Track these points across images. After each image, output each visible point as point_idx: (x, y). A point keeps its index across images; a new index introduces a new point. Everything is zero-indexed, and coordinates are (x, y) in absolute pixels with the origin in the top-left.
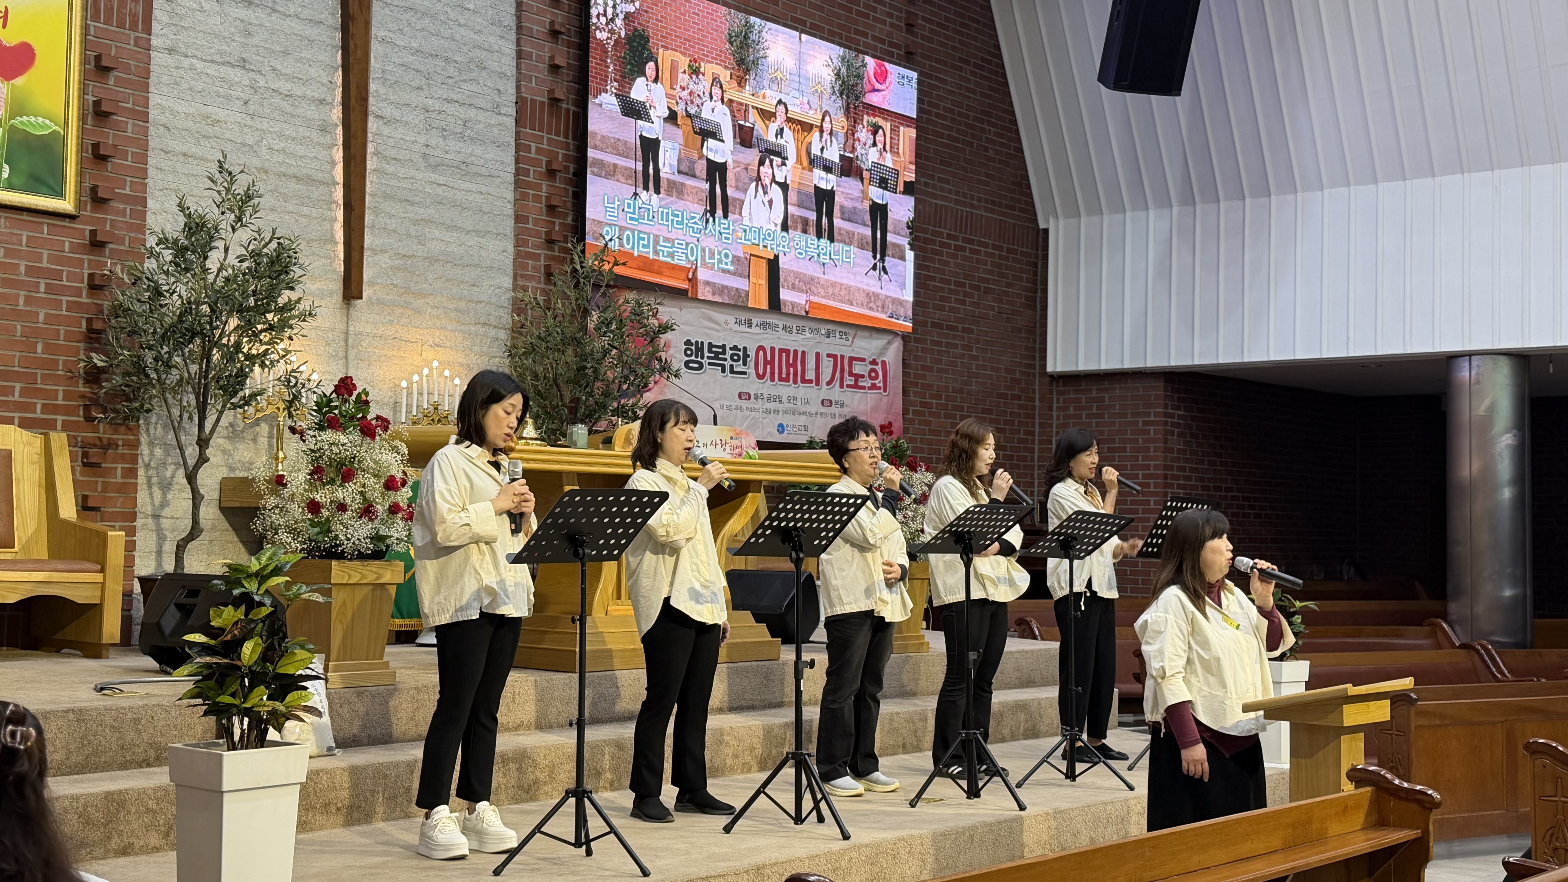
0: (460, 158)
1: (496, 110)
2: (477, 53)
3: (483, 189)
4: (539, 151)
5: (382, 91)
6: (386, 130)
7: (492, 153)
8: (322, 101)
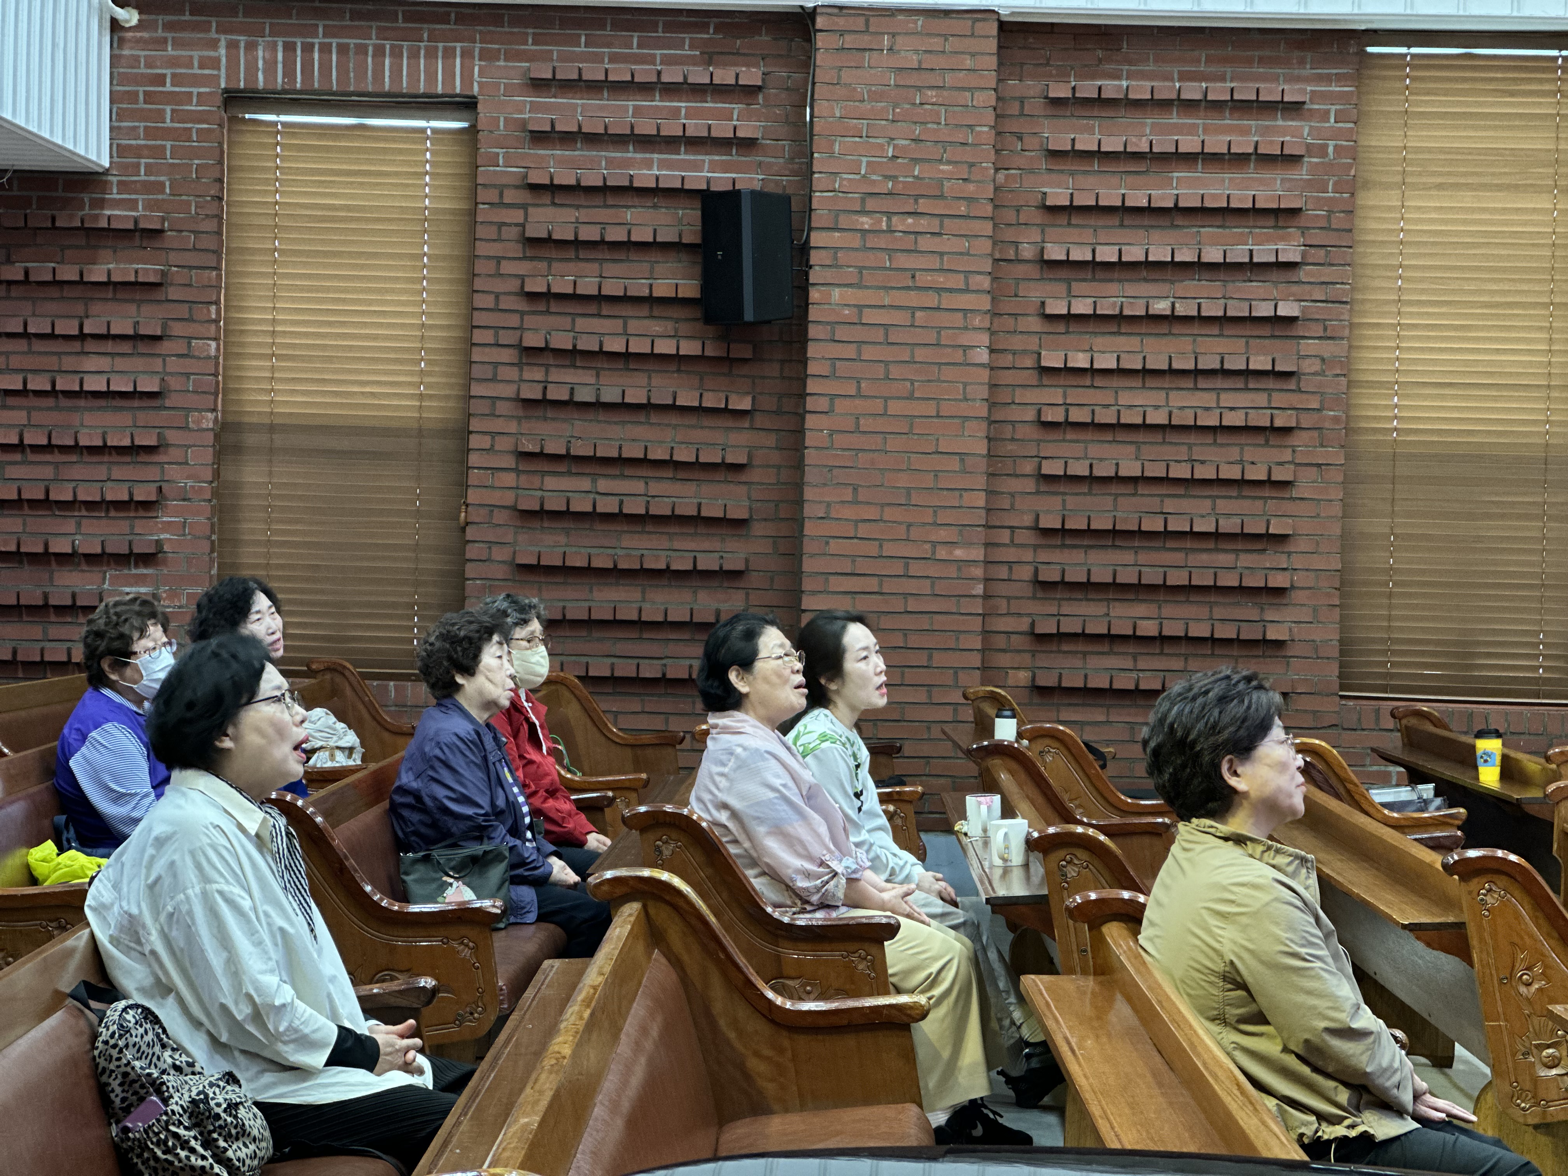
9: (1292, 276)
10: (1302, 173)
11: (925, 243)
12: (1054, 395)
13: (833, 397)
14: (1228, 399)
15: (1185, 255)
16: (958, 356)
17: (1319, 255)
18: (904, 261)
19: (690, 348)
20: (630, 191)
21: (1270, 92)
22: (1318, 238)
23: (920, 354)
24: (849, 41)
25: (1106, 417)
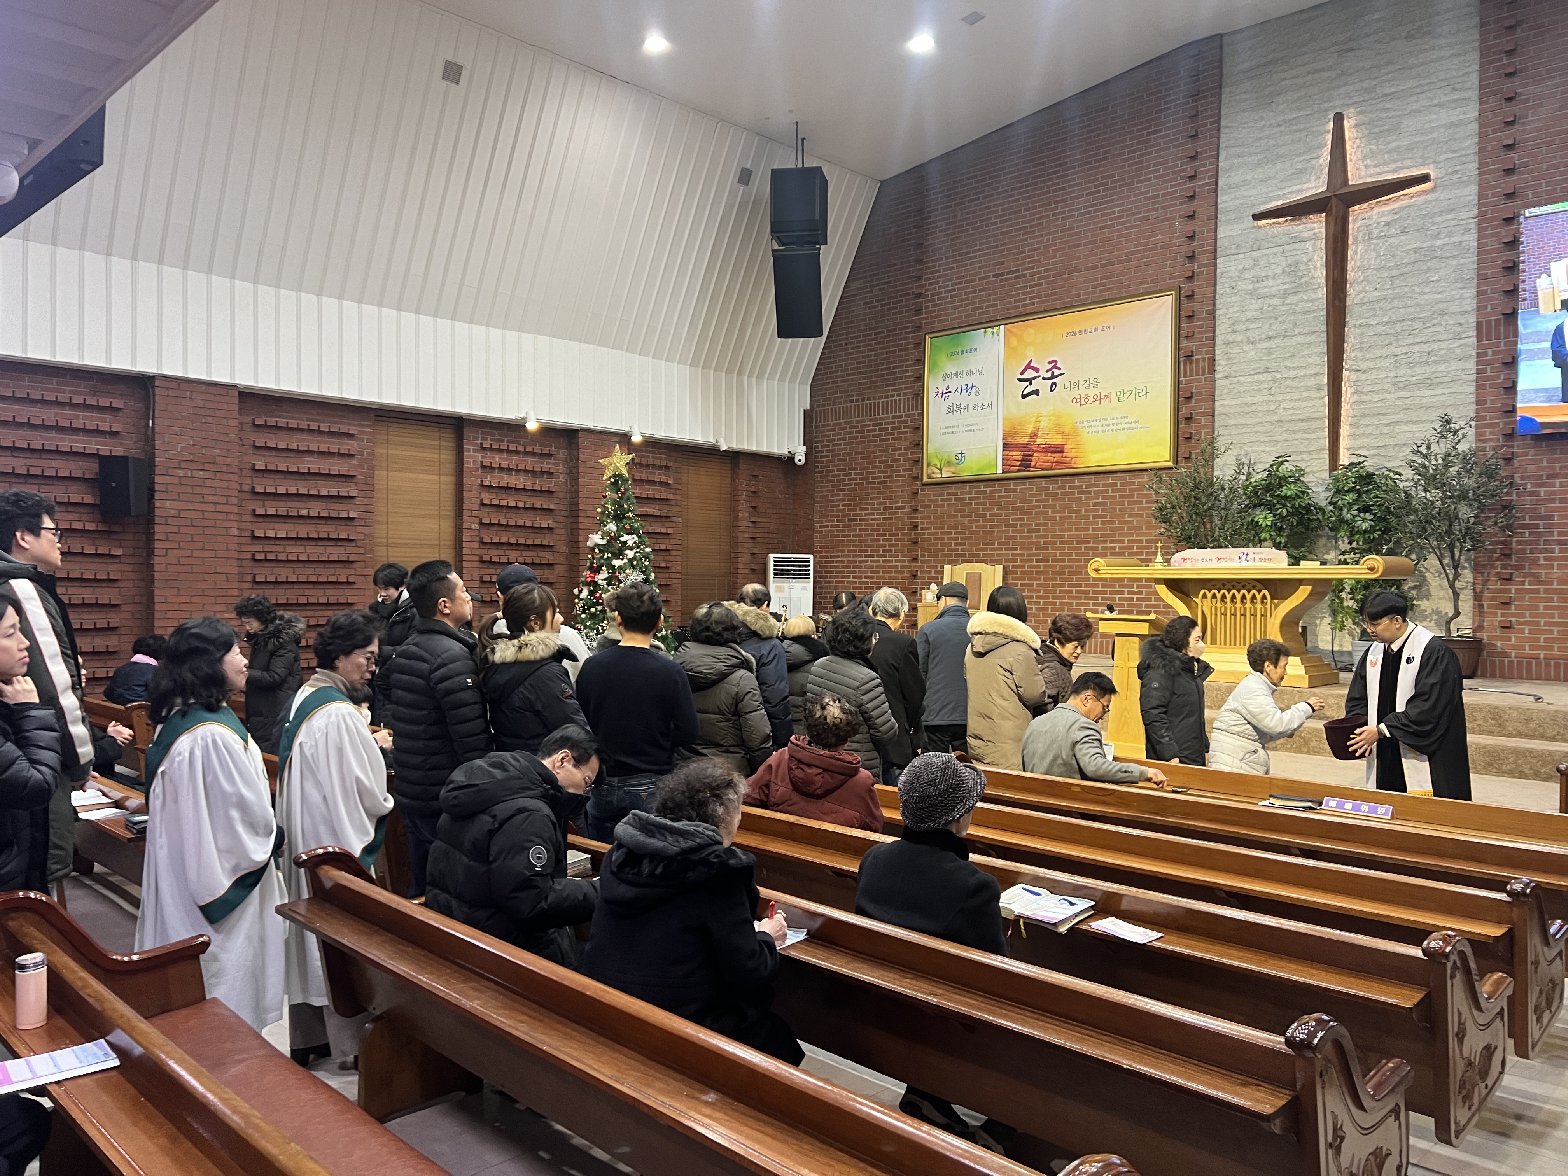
0: (1425, 376)
1: (1458, 336)
2: (1440, 306)
3: (1446, 391)
4: (1494, 353)
5: (1360, 355)
6: (1364, 377)
7: (1454, 365)
8: (1317, 374)
9: (353, 501)
10: (355, 461)
11: (208, 483)
12: (259, 548)
13: (167, 549)
14: (329, 549)
15: (313, 492)
16: (224, 532)
17: (362, 494)
18: (198, 490)
19: (90, 526)
20: (57, 452)
21: (344, 429)
22: (361, 487)
23: (207, 531)
24: (171, 393)
25: (282, 557)
